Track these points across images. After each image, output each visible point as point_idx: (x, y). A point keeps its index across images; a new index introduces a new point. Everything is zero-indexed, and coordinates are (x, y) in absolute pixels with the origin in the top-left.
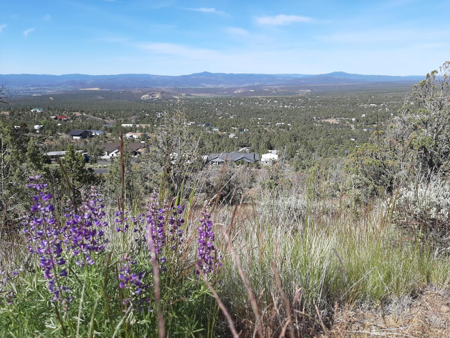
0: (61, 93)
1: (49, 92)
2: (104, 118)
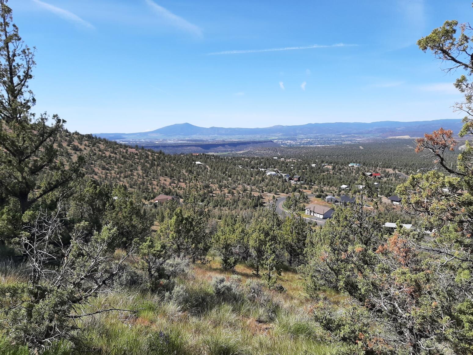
0: (371, 141)
1: (359, 140)
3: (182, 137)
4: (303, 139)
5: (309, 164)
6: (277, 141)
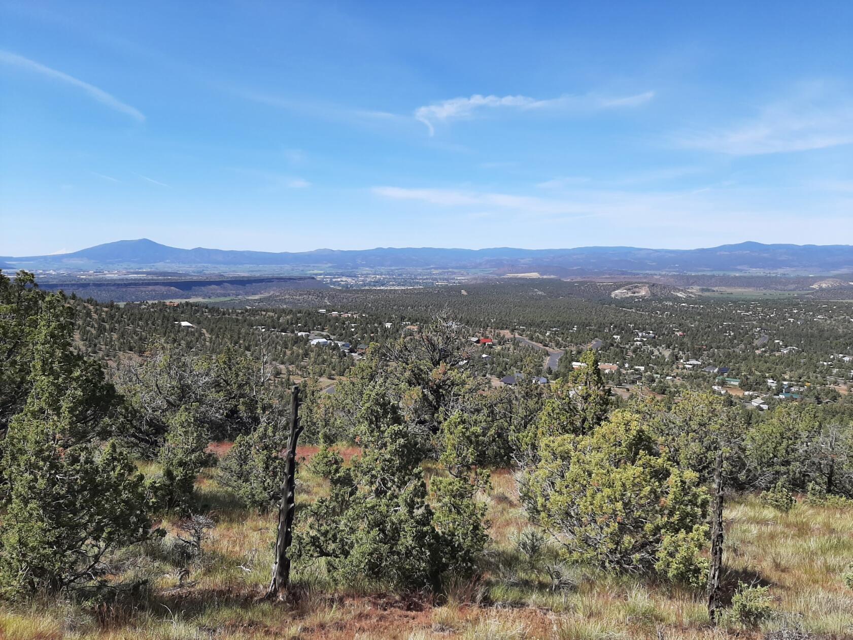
0: (479, 282)
1: (461, 278)
2: (546, 345)
3: (134, 266)
4: (366, 276)
5: (380, 323)
6: (322, 277)
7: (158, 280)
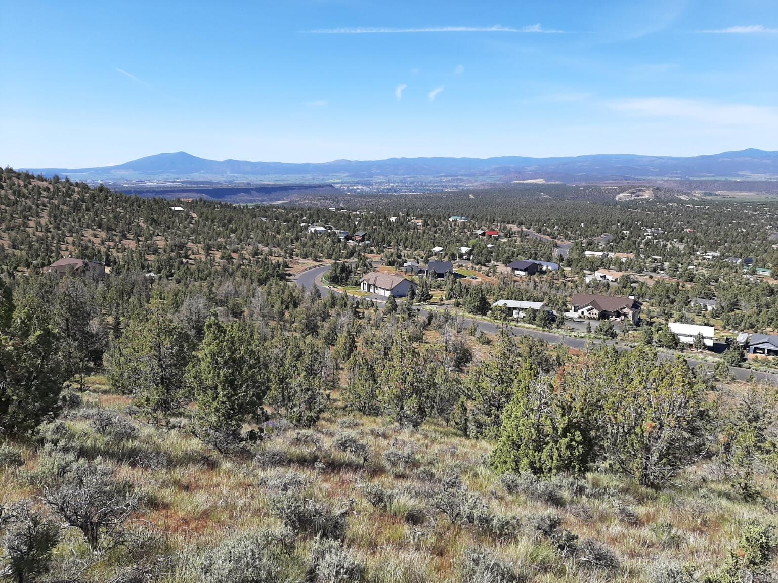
0: (486, 187)
1: (468, 185)
2: (554, 238)
3: (173, 177)
4: (381, 183)
6: (340, 185)
7: (191, 187)
